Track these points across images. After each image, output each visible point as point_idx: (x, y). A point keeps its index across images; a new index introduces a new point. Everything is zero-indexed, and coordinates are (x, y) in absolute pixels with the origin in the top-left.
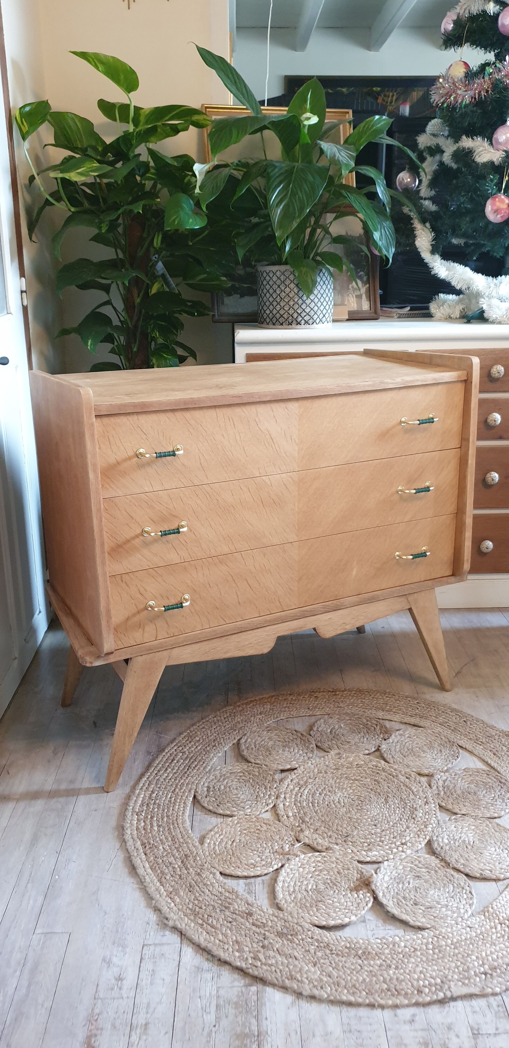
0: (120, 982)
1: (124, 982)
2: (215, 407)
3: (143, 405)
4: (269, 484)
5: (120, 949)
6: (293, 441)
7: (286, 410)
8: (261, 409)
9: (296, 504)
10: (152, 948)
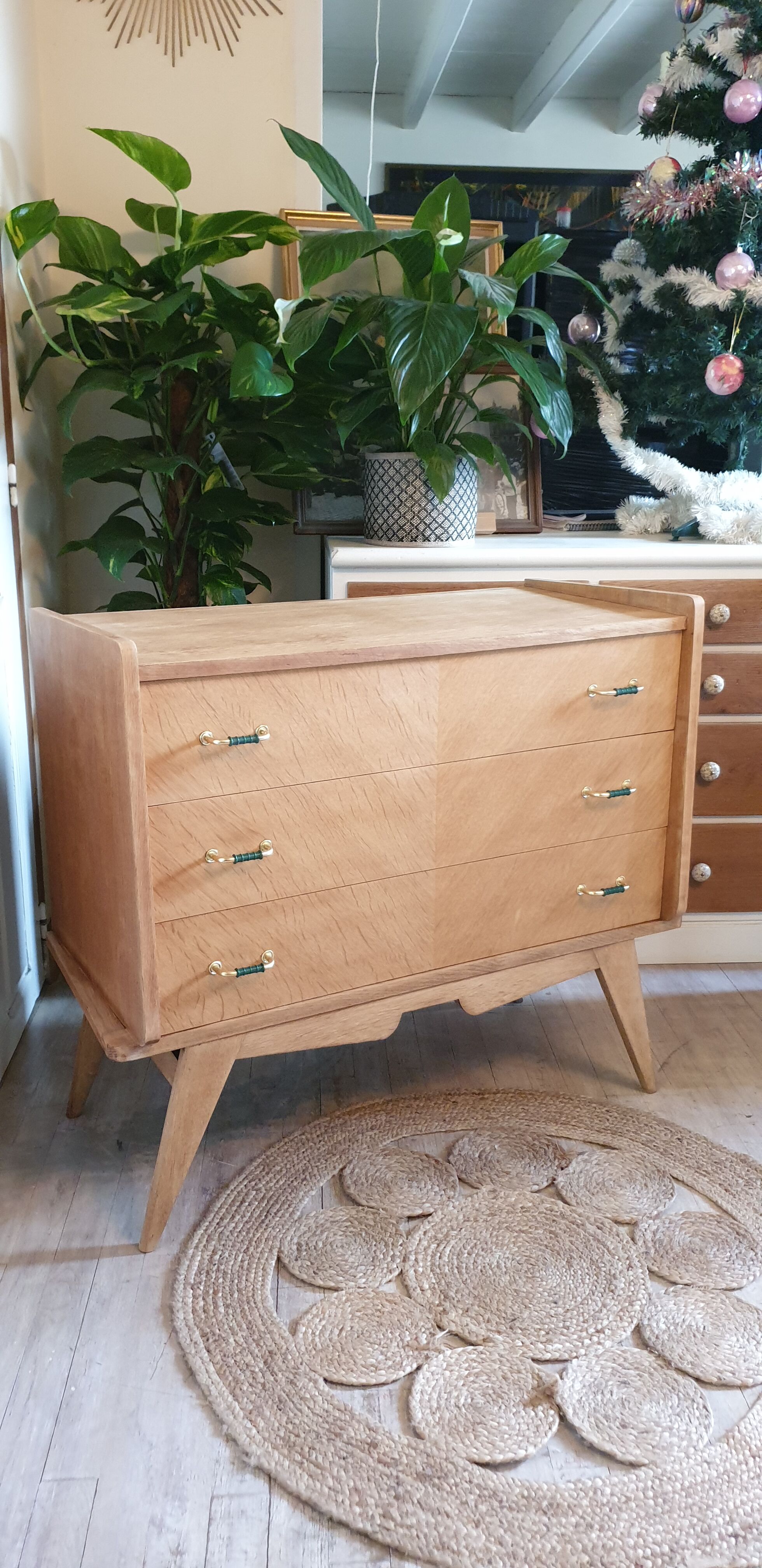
0: (179, 1557)
1: (185, 1557)
2: (317, 668)
3: (212, 665)
4: (395, 783)
5: (177, 1503)
6: (431, 719)
7: (421, 673)
8: (385, 671)
9: (434, 813)
10: (226, 1501)
